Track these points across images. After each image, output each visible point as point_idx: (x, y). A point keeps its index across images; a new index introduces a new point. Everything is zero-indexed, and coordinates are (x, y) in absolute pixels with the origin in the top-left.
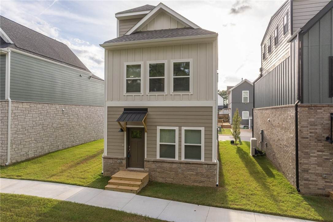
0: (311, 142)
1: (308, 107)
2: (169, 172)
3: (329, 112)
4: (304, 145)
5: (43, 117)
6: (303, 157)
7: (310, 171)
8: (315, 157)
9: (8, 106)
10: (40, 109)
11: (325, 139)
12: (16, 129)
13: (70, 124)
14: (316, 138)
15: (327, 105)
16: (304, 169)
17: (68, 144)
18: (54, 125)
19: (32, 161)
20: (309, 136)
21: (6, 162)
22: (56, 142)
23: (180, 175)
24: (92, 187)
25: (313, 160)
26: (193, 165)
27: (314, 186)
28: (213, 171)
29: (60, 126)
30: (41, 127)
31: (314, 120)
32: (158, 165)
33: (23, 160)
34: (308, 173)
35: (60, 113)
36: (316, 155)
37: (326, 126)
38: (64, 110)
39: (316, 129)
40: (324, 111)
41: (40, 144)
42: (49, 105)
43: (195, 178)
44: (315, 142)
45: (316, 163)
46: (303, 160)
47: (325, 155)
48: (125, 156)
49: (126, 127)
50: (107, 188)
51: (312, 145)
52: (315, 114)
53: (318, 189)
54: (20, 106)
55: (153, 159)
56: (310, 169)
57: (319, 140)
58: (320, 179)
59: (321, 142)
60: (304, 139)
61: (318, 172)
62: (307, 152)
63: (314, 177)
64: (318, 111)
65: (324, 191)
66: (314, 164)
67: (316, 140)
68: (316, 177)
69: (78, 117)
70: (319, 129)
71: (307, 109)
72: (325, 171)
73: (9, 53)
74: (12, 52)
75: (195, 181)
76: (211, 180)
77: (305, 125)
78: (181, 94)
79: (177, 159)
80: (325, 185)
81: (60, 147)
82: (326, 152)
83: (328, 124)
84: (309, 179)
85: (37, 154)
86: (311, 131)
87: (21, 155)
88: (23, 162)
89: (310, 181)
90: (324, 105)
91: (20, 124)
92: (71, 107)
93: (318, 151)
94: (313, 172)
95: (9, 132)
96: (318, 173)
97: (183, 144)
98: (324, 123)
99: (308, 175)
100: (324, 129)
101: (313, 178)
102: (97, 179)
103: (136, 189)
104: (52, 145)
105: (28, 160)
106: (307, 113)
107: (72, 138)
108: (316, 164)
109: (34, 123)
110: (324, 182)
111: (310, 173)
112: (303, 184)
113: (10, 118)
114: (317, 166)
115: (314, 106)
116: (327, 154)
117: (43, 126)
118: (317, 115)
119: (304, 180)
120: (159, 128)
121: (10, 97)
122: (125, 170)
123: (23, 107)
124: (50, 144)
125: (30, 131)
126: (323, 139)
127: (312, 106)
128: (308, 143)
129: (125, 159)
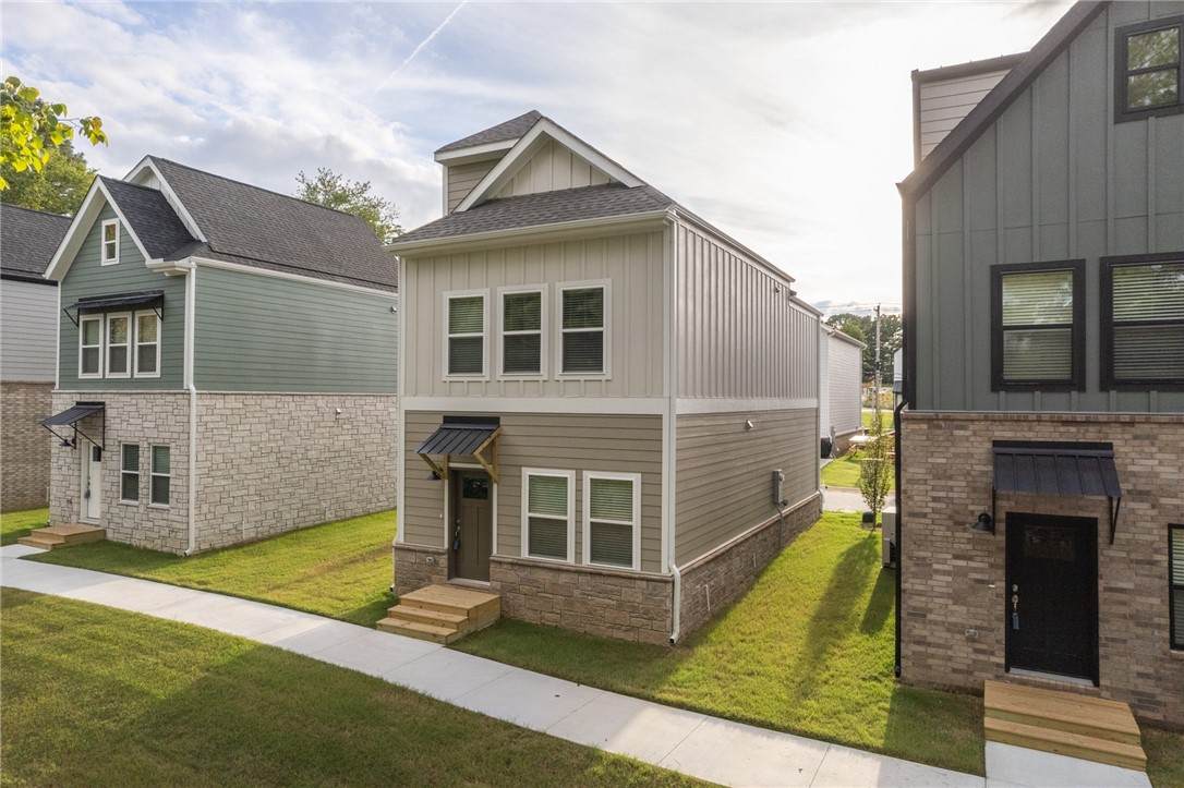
0: (936, 527)
1: (929, 419)
2: (551, 596)
3: (990, 438)
4: (914, 538)
5: (279, 431)
6: (912, 573)
7: (930, 617)
8: (945, 573)
9: (189, 406)
10: (270, 411)
11: (973, 520)
12: (209, 464)
13: (357, 449)
14: (950, 517)
15: (982, 416)
16: (914, 608)
17: (354, 507)
18: (312, 454)
19: (246, 549)
20: (928, 510)
21: (184, 546)
22: (315, 501)
23: (579, 605)
24: (349, 622)
25: (940, 582)
26: (610, 581)
27: (941, 662)
28: (662, 601)
29: (327, 455)
30: (273, 457)
31: (944, 461)
32: (522, 575)
33: (227, 545)
34: (924, 623)
35: (329, 418)
36: (951, 568)
37: (979, 479)
38: (339, 410)
39: (951, 489)
40: (975, 434)
41: (271, 506)
42: (296, 398)
43: (616, 618)
44: (948, 530)
45: (948, 594)
46: (911, 580)
47: (975, 570)
48: (446, 546)
49: (449, 468)
50: (381, 625)
51: (939, 539)
52: (949, 444)
53: (955, 671)
54: (220, 403)
55: (509, 558)
56: (931, 611)
57: (957, 523)
58: (960, 643)
59: (965, 530)
60: (917, 520)
61: (952, 619)
62: (924, 558)
63: (941, 635)
64: (957, 432)
65: (971, 679)
66: (942, 595)
67: (950, 523)
68: (949, 635)
69: (383, 431)
70: (959, 490)
71: (925, 426)
72: (975, 616)
73: (193, 271)
74: (200, 266)
75: (615, 626)
76: (656, 624)
77: (920, 476)
78: (582, 378)
79: (570, 560)
80: (974, 661)
81: (329, 516)
82: (979, 559)
83: (984, 473)
84: (930, 639)
85: (264, 531)
86: (935, 494)
87: (221, 532)
88: (224, 549)
89: (929, 644)
90: (973, 416)
91: (219, 450)
92: (362, 402)
93: (956, 557)
94: (940, 619)
95: (193, 472)
96: (955, 625)
97: (587, 519)
98: (973, 473)
99: (925, 629)
100: (975, 490)
101: (940, 638)
102: (374, 604)
103: (446, 632)
104: (304, 507)
105: (237, 546)
106: (924, 438)
107: (366, 491)
108: (949, 596)
109: (254, 448)
110: (970, 650)
111: (930, 621)
112: (910, 653)
113: (193, 435)
114: (950, 602)
115: (945, 419)
116: (981, 565)
117: (279, 455)
118: (953, 446)
119: (914, 643)
120: (527, 472)
121: (195, 382)
122: (443, 584)
123: (227, 405)
124: (300, 505)
125: (245, 469)
126: (970, 519)
127: (938, 419)
128: (928, 532)
129: (443, 554)
